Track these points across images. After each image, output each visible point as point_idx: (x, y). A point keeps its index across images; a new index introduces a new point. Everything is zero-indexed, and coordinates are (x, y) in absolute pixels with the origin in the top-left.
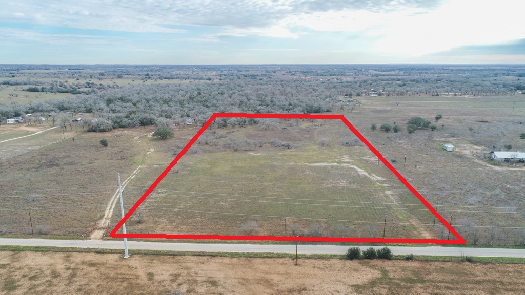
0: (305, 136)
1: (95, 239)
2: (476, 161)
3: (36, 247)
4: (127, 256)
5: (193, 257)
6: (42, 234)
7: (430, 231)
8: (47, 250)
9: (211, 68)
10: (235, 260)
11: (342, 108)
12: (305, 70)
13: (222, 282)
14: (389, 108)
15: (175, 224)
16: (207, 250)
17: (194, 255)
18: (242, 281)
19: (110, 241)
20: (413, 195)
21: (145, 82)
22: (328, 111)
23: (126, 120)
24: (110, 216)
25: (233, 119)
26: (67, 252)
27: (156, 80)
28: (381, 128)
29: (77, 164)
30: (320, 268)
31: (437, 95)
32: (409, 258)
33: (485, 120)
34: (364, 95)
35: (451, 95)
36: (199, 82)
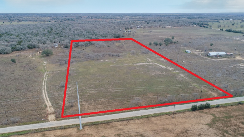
0: (121, 50)
1: (52, 121)
2: (203, 57)
3: (17, 132)
4: (81, 128)
5: (118, 123)
6: (14, 123)
7: (213, 92)
8: (25, 133)
9: (45, 15)
10: (141, 121)
11: (129, 35)
12: (96, 16)
13: (145, 134)
14: (148, 34)
15: (93, 105)
16: (122, 117)
17: (118, 121)
18: (154, 131)
19: (63, 121)
20: (193, 75)
21: (12, 23)
22: (123, 37)
23: (19, 46)
24: (51, 105)
25: (82, 43)
26: (41, 132)
27: (18, 22)
28: (153, 44)
29: (3, 75)
30: (185, 118)
31: (164, 27)
32: (218, 106)
33: (191, 38)
34: (133, 28)
35: (170, 27)
36: (44, 23)
